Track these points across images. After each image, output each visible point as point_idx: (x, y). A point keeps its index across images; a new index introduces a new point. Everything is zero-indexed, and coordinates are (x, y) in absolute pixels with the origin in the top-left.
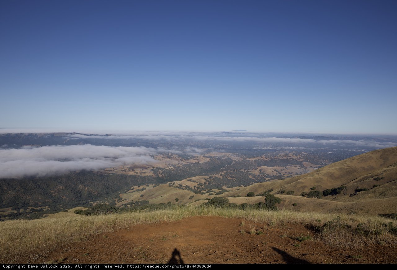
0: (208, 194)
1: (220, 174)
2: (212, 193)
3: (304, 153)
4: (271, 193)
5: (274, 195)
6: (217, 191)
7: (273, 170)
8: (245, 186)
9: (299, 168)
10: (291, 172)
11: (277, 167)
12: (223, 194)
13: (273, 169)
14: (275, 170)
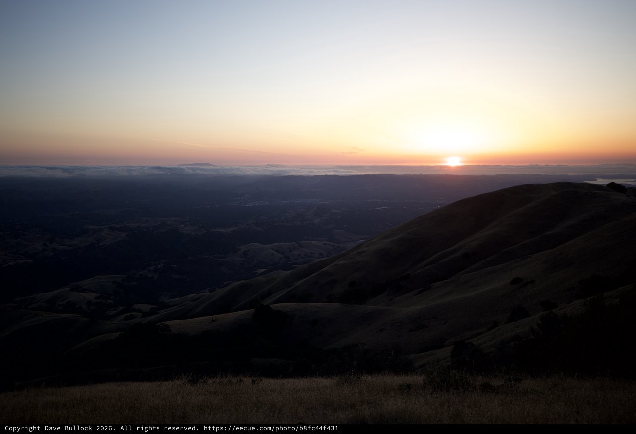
0: (123, 316)
1: (152, 268)
2: (133, 313)
3: (337, 211)
4: (266, 302)
5: (271, 306)
6: (146, 307)
7: (272, 251)
8: (211, 292)
9: (325, 244)
10: (311, 253)
11: (282, 244)
12: (159, 313)
13: (273, 249)
14: (276, 251)
